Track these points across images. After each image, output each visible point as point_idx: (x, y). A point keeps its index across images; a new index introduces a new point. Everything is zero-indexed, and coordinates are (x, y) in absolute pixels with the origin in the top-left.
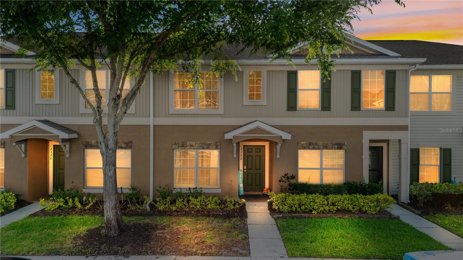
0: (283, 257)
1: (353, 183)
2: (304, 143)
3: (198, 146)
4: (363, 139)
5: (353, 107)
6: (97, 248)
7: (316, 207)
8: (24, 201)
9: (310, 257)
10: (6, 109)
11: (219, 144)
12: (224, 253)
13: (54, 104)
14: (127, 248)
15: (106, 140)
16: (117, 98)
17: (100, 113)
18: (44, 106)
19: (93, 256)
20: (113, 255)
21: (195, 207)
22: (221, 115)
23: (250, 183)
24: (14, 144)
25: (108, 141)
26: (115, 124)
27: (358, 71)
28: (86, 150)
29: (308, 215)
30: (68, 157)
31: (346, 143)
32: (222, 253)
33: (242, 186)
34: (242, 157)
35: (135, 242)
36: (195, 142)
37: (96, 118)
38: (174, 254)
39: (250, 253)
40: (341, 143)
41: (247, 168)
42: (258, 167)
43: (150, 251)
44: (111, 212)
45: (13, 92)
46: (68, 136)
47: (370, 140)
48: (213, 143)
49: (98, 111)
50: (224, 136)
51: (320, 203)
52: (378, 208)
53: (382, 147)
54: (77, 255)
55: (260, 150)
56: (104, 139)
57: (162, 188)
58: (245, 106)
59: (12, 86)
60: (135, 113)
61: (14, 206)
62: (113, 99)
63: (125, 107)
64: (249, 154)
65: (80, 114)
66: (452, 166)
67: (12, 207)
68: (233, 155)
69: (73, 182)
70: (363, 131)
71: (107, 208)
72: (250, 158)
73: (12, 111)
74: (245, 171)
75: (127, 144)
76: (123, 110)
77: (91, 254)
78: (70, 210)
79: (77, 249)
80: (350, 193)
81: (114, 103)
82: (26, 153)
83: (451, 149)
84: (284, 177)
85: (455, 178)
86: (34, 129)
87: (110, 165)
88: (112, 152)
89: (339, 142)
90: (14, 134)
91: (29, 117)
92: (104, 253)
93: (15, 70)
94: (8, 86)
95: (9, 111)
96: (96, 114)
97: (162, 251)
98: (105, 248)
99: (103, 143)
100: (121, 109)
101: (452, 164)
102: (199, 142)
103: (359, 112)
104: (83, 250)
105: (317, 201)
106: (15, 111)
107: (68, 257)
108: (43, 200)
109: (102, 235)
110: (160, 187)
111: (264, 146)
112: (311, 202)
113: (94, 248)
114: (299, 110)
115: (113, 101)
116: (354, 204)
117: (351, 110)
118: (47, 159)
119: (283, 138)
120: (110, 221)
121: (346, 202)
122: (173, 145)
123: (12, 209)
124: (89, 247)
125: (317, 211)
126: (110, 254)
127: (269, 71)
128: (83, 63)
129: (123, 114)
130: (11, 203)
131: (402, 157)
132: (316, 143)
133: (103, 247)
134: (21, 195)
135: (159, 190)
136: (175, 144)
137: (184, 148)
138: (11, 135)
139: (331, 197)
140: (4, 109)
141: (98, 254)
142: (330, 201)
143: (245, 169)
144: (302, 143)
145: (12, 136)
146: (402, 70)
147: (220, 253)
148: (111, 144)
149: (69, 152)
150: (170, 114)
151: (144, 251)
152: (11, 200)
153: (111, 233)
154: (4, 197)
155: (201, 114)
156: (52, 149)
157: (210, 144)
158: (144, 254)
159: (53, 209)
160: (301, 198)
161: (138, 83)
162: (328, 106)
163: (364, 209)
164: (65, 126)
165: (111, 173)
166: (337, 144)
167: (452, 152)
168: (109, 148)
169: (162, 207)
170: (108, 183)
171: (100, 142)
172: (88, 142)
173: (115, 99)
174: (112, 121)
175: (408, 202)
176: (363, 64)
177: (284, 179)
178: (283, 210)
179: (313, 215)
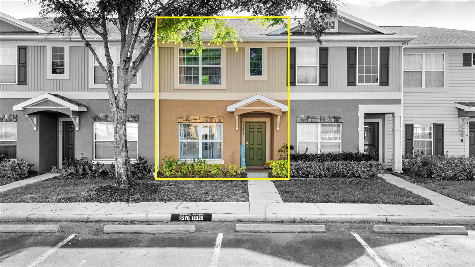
0: (279, 202)
1: (348, 153)
2: (303, 116)
3: (202, 120)
4: (358, 113)
5: (349, 82)
6: (110, 196)
7: (312, 171)
8: (36, 172)
9: (303, 202)
10: (19, 84)
11: (221, 118)
12: (226, 200)
13: (64, 80)
14: (136, 196)
15: (117, 100)
16: (127, 59)
17: (111, 76)
18: (55, 81)
19: (106, 202)
20: (125, 201)
21: (199, 173)
22: (224, 90)
23: (252, 158)
24: (27, 116)
25: (119, 101)
26: (125, 86)
27: (354, 47)
28: (94, 123)
29: (305, 178)
30: (78, 130)
31: (342, 117)
32: (223, 200)
33: (245, 160)
34: (244, 133)
35: (144, 193)
36: (199, 116)
37: (108, 80)
38: (180, 200)
39: (249, 200)
40: (338, 116)
41: (249, 144)
42: (259, 142)
43: (158, 199)
44: (121, 167)
45: (25, 68)
46: (78, 108)
47: (365, 113)
48: (216, 117)
49: (110, 74)
50: (226, 109)
51: (316, 168)
52: (371, 173)
53: (378, 123)
54: (92, 202)
55: (261, 127)
56: (115, 100)
57: (168, 158)
58: (247, 81)
59: (24, 62)
60: (141, 88)
61: (27, 173)
62: (124, 61)
63: (135, 70)
64: (251, 130)
65: (89, 89)
66: (444, 141)
67: (26, 175)
68: (235, 128)
69: (82, 154)
70: (359, 105)
71: (118, 164)
72: (252, 134)
73: (24, 86)
74: (247, 146)
75: (134, 117)
76: (133, 73)
77: (105, 201)
78: (81, 177)
79: (92, 197)
80: (344, 160)
81: (125, 64)
82: (37, 127)
83: (443, 124)
84: (283, 147)
85: (447, 152)
86: (46, 102)
87: (120, 124)
88: (122, 112)
89: (335, 115)
90: (27, 106)
91: (40, 92)
92: (116, 201)
93: (27, 47)
94: (20, 62)
95: (21, 86)
96: (108, 76)
97: (169, 199)
98: (117, 197)
99: (114, 104)
100: (131, 72)
101: (445, 138)
102: (202, 116)
103: (354, 86)
104: (97, 198)
105: (313, 166)
106: (27, 86)
107: (83, 203)
108: (55, 168)
109: (114, 189)
110: (166, 157)
111: (265, 122)
112: (308, 167)
113: (107, 196)
114: (298, 85)
115: (123, 62)
116: (348, 169)
117: (347, 85)
118: (56, 134)
119: (282, 110)
120: (121, 176)
121: (341, 167)
122: (178, 119)
123: (26, 177)
124: (102, 196)
125: (313, 176)
126: (121, 201)
127: (270, 48)
128: (96, 30)
129: (132, 77)
130: (25, 171)
131: (395, 130)
132: (314, 117)
133: (115, 196)
134: (33, 165)
135: (165, 159)
136: (180, 118)
137: (189, 121)
138: (24, 107)
139: (326, 163)
140: (16, 84)
141: (111, 201)
142: (326, 167)
143: (247, 145)
144: (301, 116)
145: (24, 109)
146: (396, 47)
147: (222, 199)
148: (122, 105)
149: (79, 125)
150: (175, 89)
151: (153, 199)
152: (25, 168)
153: (121, 187)
154: (18, 164)
155: (204, 90)
156: (62, 125)
157: (213, 118)
158: (153, 201)
159: (65, 175)
160: (299, 163)
161: (147, 46)
162: (325, 81)
163: (357, 174)
164: (75, 100)
165: (121, 132)
166: (334, 117)
167: (445, 127)
168: (120, 108)
169: (168, 173)
170: (119, 140)
171: (112, 104)
172: (97, 116)
173: (125, 61)
174: (123, 82)
175: (401, 172)
176: (358, 41)
177: (283, 149)
178: (281, 174)
179: (309, 179)
